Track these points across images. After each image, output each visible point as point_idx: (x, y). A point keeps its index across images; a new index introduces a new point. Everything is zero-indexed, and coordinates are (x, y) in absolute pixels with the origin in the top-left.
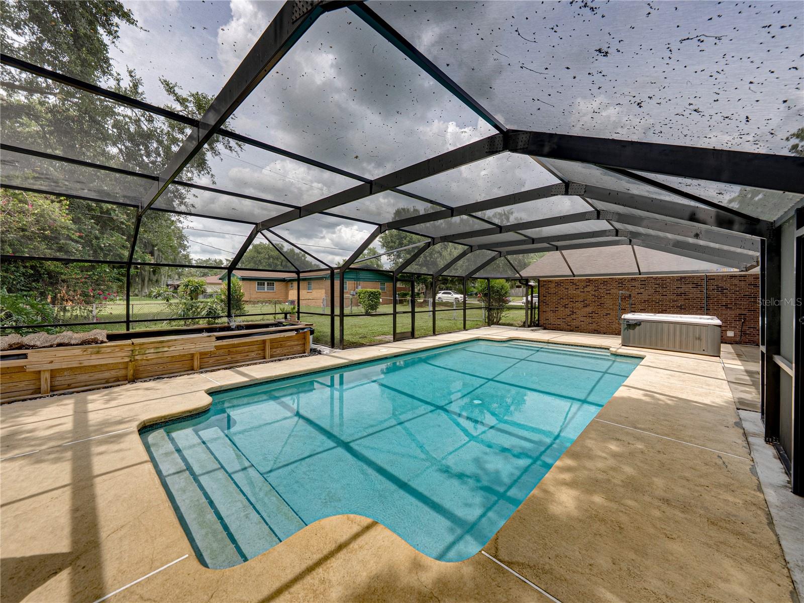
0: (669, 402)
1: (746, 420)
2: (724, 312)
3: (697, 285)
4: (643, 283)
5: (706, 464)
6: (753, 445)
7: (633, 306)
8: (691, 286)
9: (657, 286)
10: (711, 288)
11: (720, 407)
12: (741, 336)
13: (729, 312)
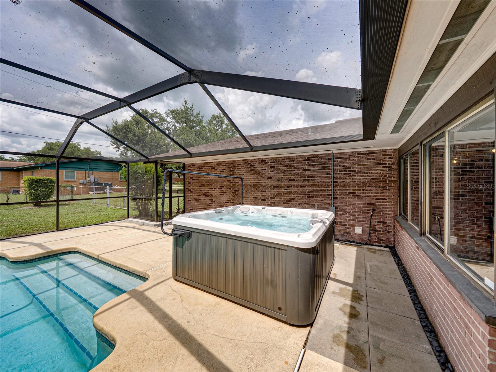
2: (352, 201)
3: (324, 167)
4: (273, 165)
7: (264, 194)
8: (318, 167)
9: (285, 168)
10: (338, 169)
12: (370, 233)
13: (357, 201)
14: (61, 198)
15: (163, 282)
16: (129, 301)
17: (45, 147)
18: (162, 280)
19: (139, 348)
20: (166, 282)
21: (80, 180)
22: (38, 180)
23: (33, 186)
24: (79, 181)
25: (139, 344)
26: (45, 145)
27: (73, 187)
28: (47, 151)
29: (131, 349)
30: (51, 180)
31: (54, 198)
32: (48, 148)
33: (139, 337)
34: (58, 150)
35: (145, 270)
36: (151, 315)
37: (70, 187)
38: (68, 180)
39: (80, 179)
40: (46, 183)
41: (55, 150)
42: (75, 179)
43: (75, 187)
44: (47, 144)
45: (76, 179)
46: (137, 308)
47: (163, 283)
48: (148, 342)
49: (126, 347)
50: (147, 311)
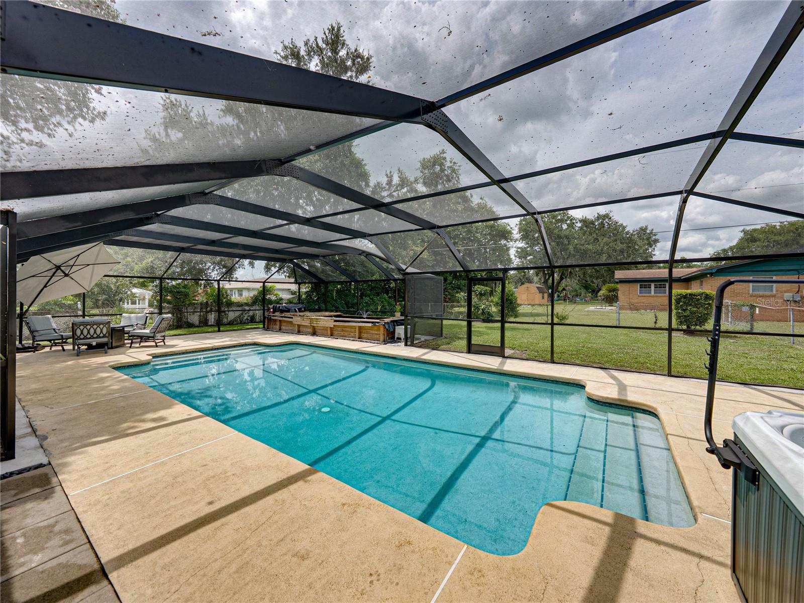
0: (125, 425)
1: (35, 448)
5: (59, 403)
6: (26, 427)
11: (71, 451)
14: (725, 325)
15: (701, 557)
16: (600, 526)
17: (742, 238)
18: (705, 553)
19: (519, 589)
20: (704, 564)
21: (786, 294)
22: (687, 294)
23: (681, 304)
24: (783, 295)
25: (526, 584)
26: (742, 235)
27: (753, 307)
28: (746, 244)
29: (513, 578)
30: (707, 295)
31: (710, 325)
32: (747, 240)
33: (537, 579)
34: (765, 239)
35: (700, 507)
36: (592, 575)
37: (748, 307)
38: (758, 293)
39: (785, 292)
40: (699, 299)
41: (760, 240)
42: (774, 292)
43: (758, 307)
44: (745, 233)
45: (776, 291)
46: (593, 545)
47: (697, 560)
48: (533, 597)
49: (513, 569)
50: (596, 565)
